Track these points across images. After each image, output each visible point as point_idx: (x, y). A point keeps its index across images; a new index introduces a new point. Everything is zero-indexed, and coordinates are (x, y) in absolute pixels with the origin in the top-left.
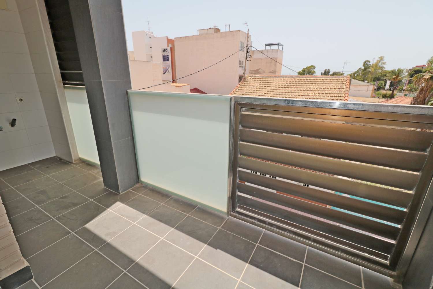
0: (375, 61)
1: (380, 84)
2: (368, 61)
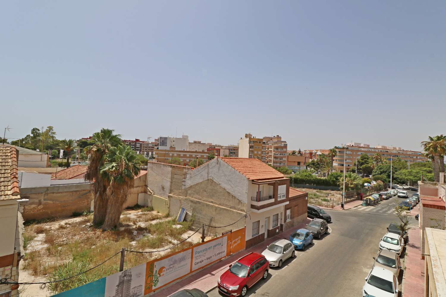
0: (44, 130)
1: (53, 152)
2: (37, 129)
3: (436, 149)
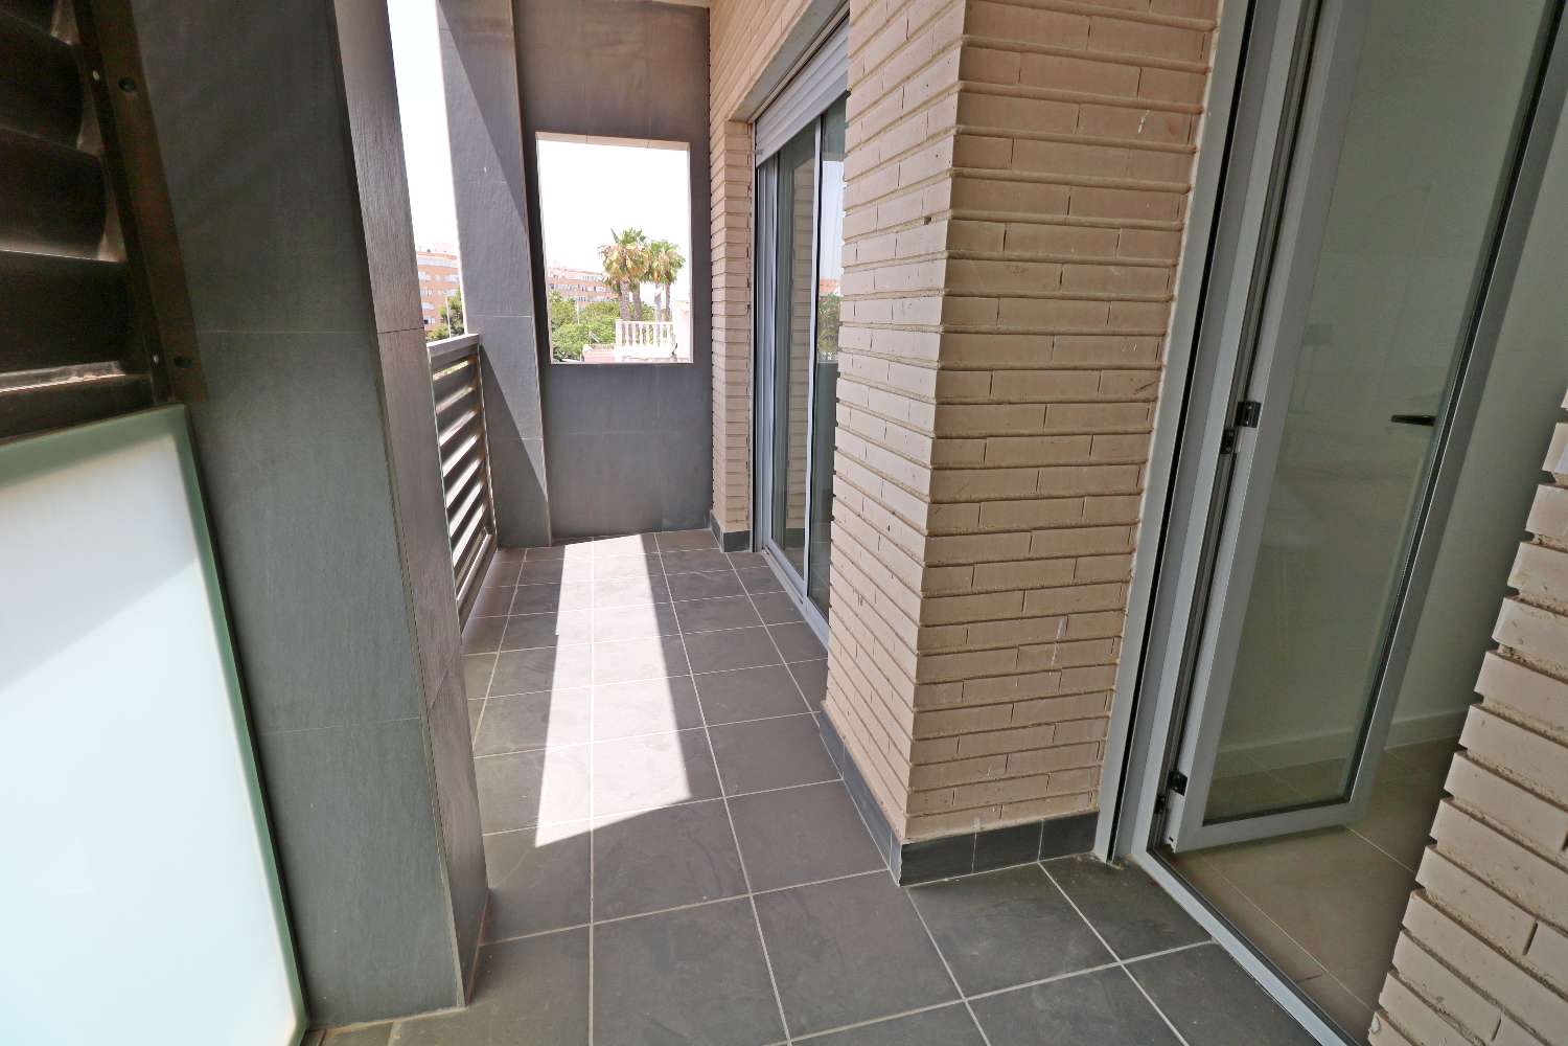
3: (624, 266)
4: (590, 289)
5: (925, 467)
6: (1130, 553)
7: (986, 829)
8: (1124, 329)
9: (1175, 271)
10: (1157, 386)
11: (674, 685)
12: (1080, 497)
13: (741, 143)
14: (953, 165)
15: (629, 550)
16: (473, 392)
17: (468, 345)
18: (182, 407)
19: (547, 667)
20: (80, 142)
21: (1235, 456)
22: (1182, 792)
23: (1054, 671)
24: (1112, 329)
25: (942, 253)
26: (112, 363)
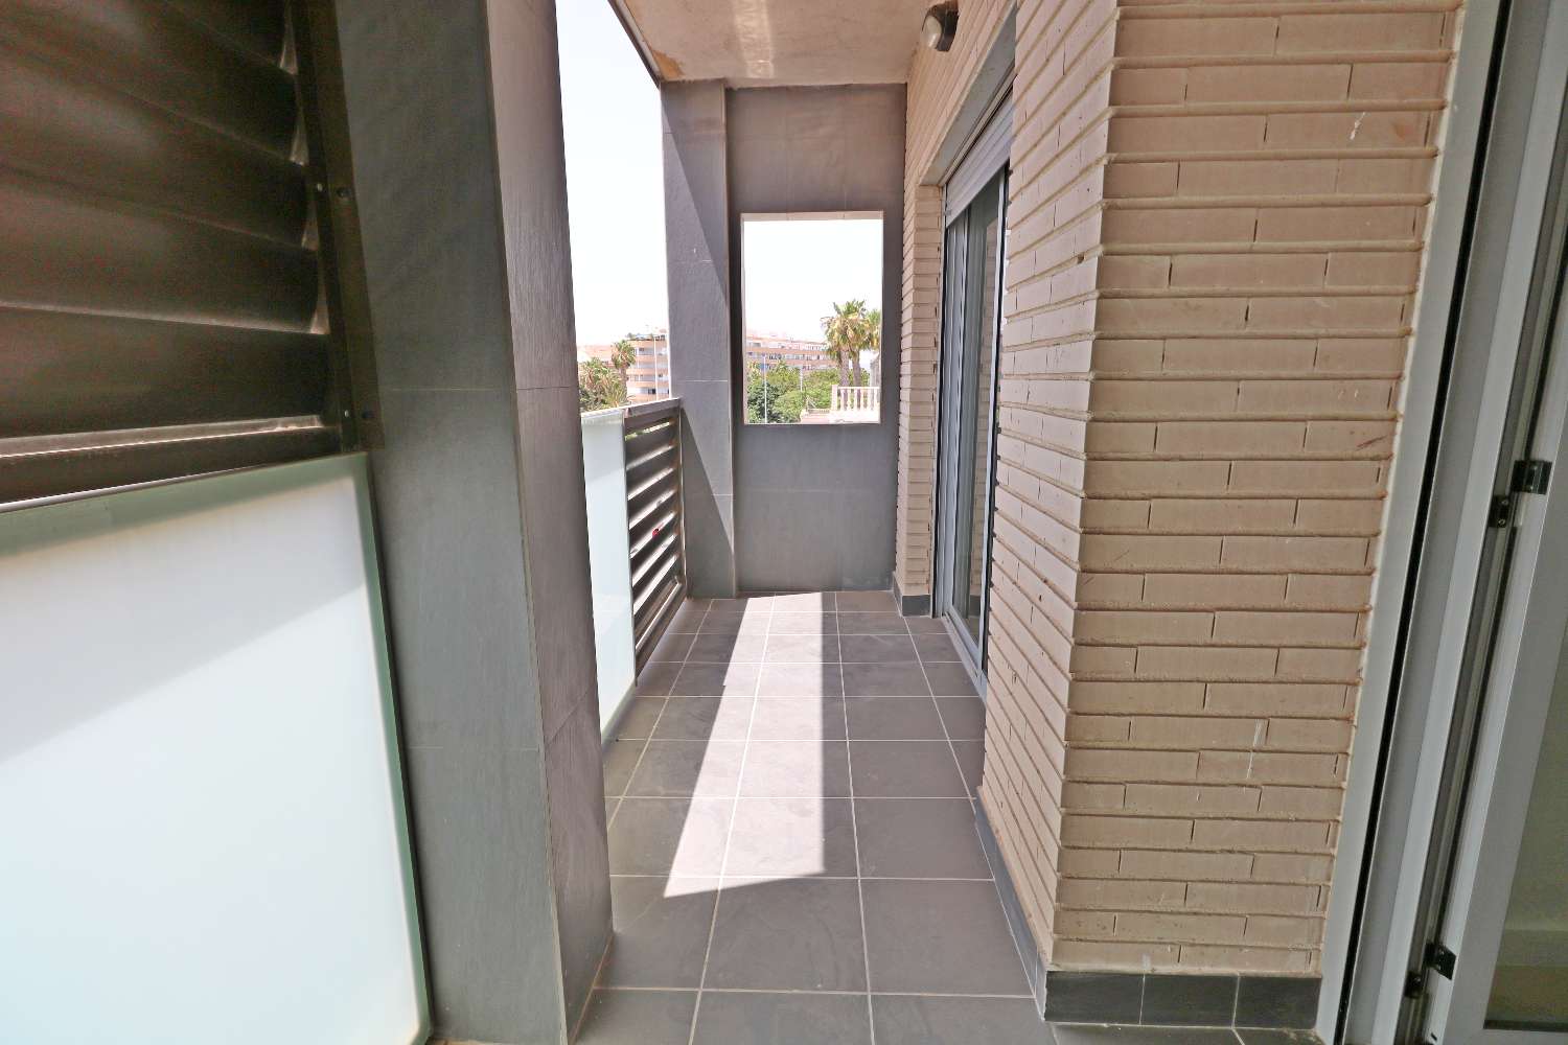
3: (844, 333)
4: (814, 358)
5: (1076, 531)
6: (1359, 648)
7: (1157, 972)
8: (1339, 371)
9: (1412, 302)
10: (1391, 442)
11: (827, 749)
12: (1281, 574)
13: (932, 206)
14: (1104, 197)
15: (808, 607)
16: (672, 450)
17: (671, 406)
18: (364, 454)
19: (709, 716)
20: (304, 239)
21: (1514, 532)
22: (1448, 972)
23: (1251, 786)
24: (1320, 372)
25: (1092, 292)
26: (315, 417)
